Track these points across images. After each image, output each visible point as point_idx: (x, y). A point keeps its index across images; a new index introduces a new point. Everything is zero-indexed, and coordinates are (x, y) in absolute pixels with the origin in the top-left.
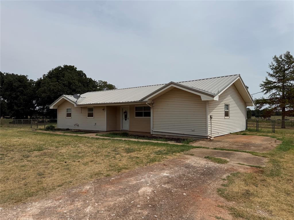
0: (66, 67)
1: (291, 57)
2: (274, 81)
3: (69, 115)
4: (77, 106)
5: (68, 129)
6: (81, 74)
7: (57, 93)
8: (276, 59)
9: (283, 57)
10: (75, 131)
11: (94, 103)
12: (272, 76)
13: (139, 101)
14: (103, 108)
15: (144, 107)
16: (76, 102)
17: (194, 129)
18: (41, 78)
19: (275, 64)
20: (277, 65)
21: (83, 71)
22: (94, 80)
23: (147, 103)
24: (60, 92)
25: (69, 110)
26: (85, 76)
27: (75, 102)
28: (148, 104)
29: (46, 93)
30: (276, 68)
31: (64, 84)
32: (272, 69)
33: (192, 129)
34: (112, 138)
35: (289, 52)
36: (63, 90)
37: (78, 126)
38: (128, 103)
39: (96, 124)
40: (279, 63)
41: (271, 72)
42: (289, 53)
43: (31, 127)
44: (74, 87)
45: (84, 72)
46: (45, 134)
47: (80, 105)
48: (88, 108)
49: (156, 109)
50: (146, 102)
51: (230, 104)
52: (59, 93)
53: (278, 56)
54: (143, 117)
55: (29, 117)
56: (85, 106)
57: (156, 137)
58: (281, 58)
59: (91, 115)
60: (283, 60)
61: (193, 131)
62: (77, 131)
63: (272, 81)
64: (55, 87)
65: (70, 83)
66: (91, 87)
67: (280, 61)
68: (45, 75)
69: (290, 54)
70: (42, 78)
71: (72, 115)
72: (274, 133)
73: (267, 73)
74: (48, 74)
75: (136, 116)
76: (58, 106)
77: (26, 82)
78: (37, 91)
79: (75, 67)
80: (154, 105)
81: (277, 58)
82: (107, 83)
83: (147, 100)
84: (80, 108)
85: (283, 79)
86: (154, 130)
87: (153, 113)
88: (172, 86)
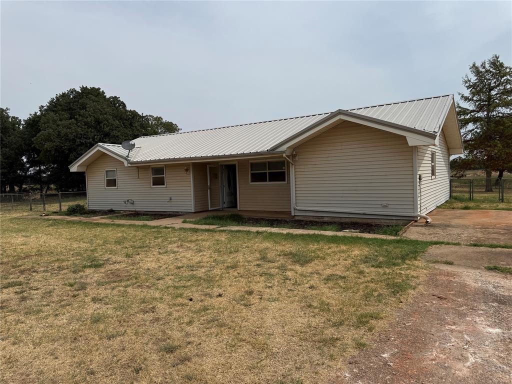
0: (84, 89)
1: (502, 65)
2: (471, 108)
3: (112, 183)
4: (129, 165)
5: (111, 211)
6: (115, 103)
7: (75, 141)
8: (475, 69)
9: (487, 66)
10: (127, 215)
11: (167, 157)
12: (466, 99)
13: (267, 150)
14: (185, 168)
15: (269, 162)
16: (128, 157)
17: (387, 202)
18: (36, 113)
19: (473, 79)
20: (477, 81)
21: (119, 98)
22: (143, 114)
23: (284, 155)
24: (80, 138)
25: (110, 173)
26: (124, 106)
27: (125, 156)
28: (286, 156)
29: (52, 141)
30: (473, 86)
31: (86, 124)
32: (468, 87)
33: (384, 202)
34: (222, 227)
35: (497, 56)
36: (86, 135)
37: (133, 204)
38: (244, 156)
39: (171, 199)
40: (481, 76)
41: (467, 93)
42: (498, 58)
43: (31, 209)
44: (107, 129)
45: (121, 99)
46: (74, 223)
47: (137, 163)
48: (152, 168)
49: (303, 167)
50: (284, 152)
51: (436, 151)
52: (78, 140)
53: (478, 64)
54: (268, 183)
55: (16, 188)
56: (146, 164)
57: (303, 221)
58: (484, 68)
59: (159, 182)
60: (487, 71)
61: (385, 207)
62: (131, 214)
63: (468, 110)
64: (70, 128)
65: (98, 122)
66: (139, 128)
67: (481, 72)
68: (43, 107)
69: (499, 60)
70: (39, 113)
71: (118, 182)
72: (502, 202)
73: (459, 94)
74: (48, 104)
75: (252, 181)
76: (87, 166)
77: (5, 121)
78: (35, 138)
79: (101, 91)
80: (297, 158)
81: (477, 68)
82: (162, 119)
83: (284, 148)
84: (136, 168)
85: (488, 104)
86: (298, 208)
87: (295, 175)
88: (340, 119)
